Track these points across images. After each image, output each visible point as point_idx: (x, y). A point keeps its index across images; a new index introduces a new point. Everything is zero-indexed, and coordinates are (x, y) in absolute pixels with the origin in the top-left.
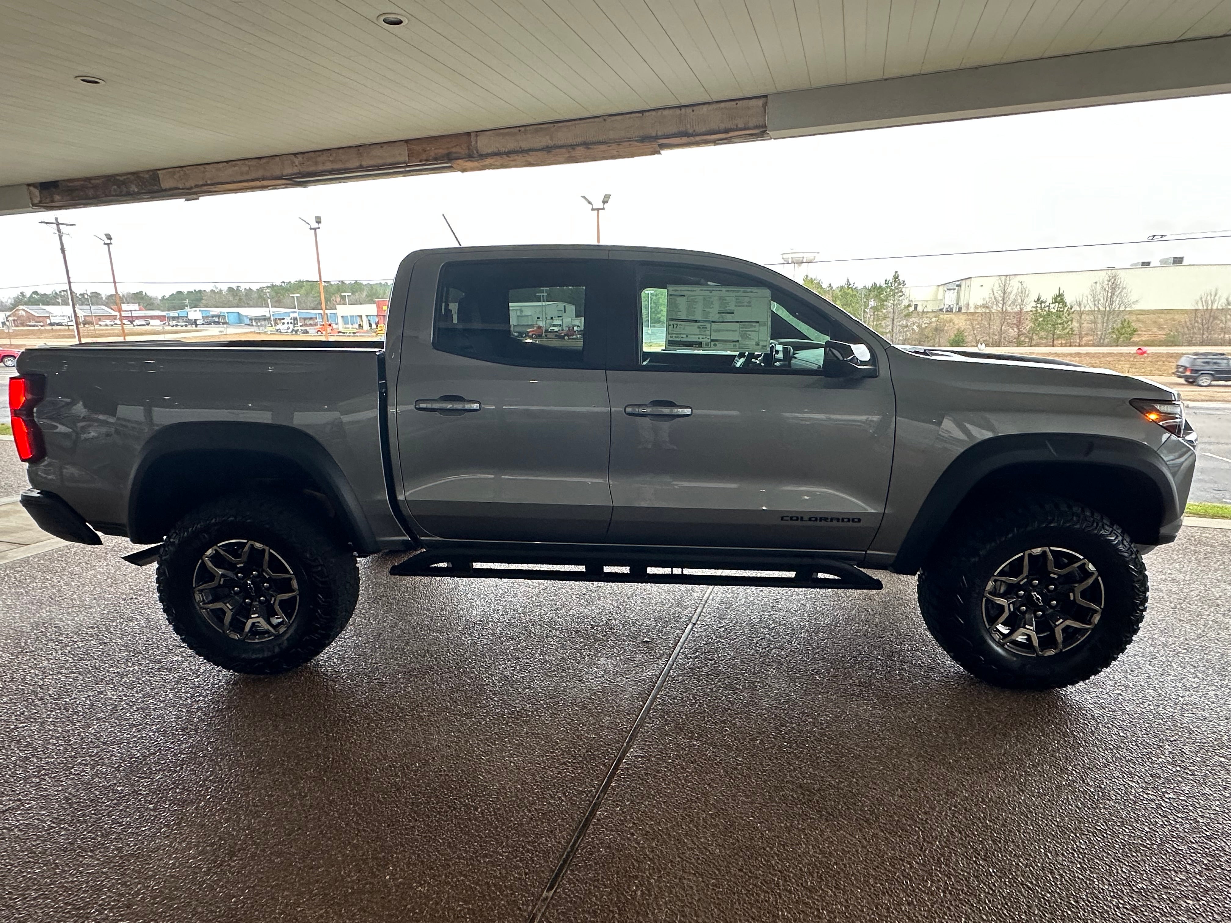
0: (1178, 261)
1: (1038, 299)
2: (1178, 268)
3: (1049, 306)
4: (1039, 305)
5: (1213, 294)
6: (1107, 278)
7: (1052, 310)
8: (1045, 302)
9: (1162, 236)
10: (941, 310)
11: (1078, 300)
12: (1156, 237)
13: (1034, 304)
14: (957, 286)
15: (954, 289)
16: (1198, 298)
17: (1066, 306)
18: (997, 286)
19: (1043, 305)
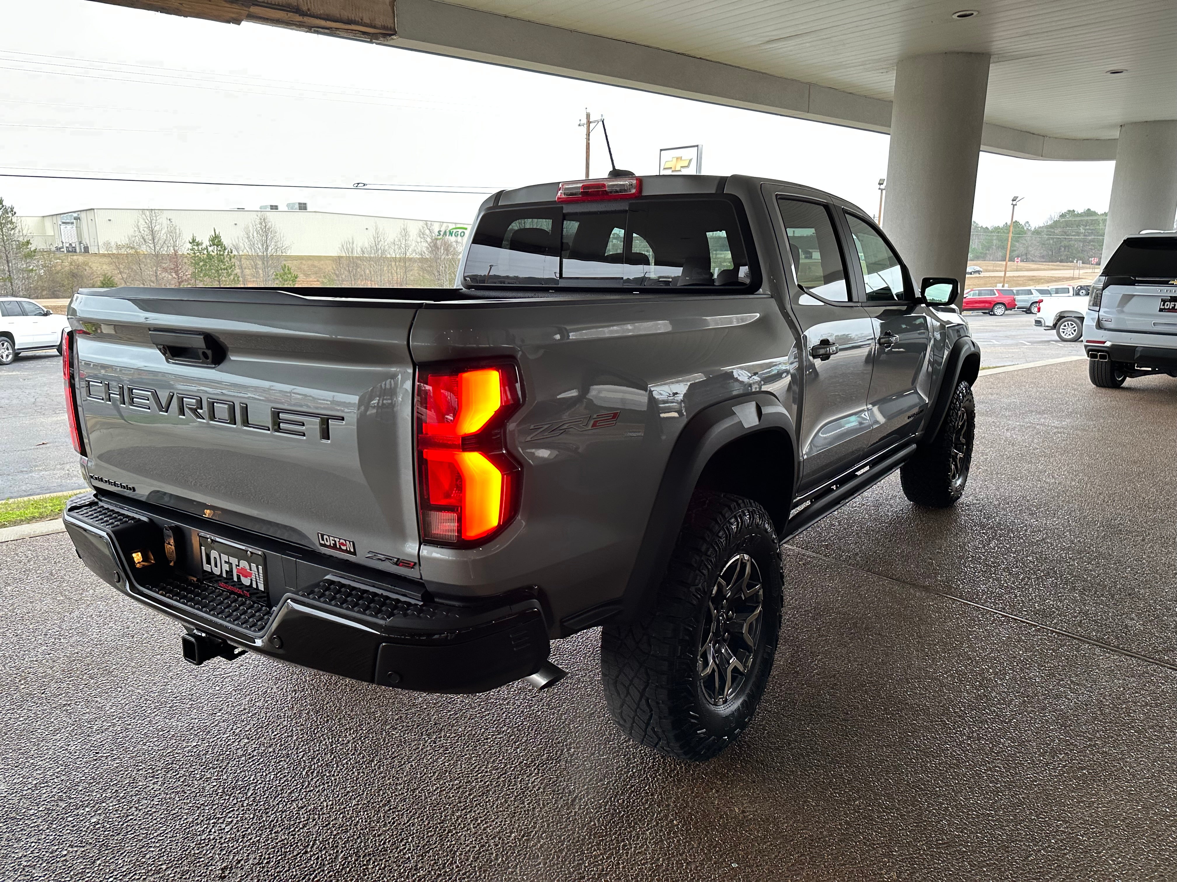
0: (303, 207)
1: (194, 241)
2: (302, 214)
3: (207, 248)
4: (196, 248)
5: (351, 241)
6: (258, 221)
7: (211, 253)
8: (202, 244)
9: (364, 185)
10: (58, 249)
11: (234, 243)
12: (360, 185)
13: (190, 246)
14: (75, 219)
15: (72, 223)
16: (340, 246)
17: (225, 249)
18: (142, 222)
19: (200, 247)
